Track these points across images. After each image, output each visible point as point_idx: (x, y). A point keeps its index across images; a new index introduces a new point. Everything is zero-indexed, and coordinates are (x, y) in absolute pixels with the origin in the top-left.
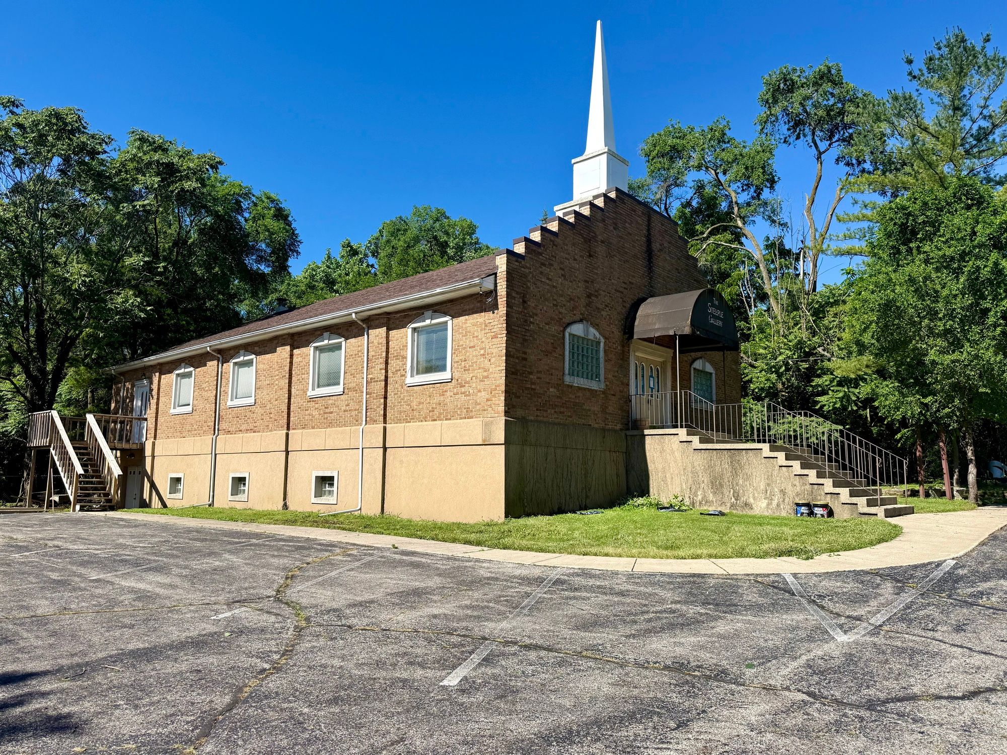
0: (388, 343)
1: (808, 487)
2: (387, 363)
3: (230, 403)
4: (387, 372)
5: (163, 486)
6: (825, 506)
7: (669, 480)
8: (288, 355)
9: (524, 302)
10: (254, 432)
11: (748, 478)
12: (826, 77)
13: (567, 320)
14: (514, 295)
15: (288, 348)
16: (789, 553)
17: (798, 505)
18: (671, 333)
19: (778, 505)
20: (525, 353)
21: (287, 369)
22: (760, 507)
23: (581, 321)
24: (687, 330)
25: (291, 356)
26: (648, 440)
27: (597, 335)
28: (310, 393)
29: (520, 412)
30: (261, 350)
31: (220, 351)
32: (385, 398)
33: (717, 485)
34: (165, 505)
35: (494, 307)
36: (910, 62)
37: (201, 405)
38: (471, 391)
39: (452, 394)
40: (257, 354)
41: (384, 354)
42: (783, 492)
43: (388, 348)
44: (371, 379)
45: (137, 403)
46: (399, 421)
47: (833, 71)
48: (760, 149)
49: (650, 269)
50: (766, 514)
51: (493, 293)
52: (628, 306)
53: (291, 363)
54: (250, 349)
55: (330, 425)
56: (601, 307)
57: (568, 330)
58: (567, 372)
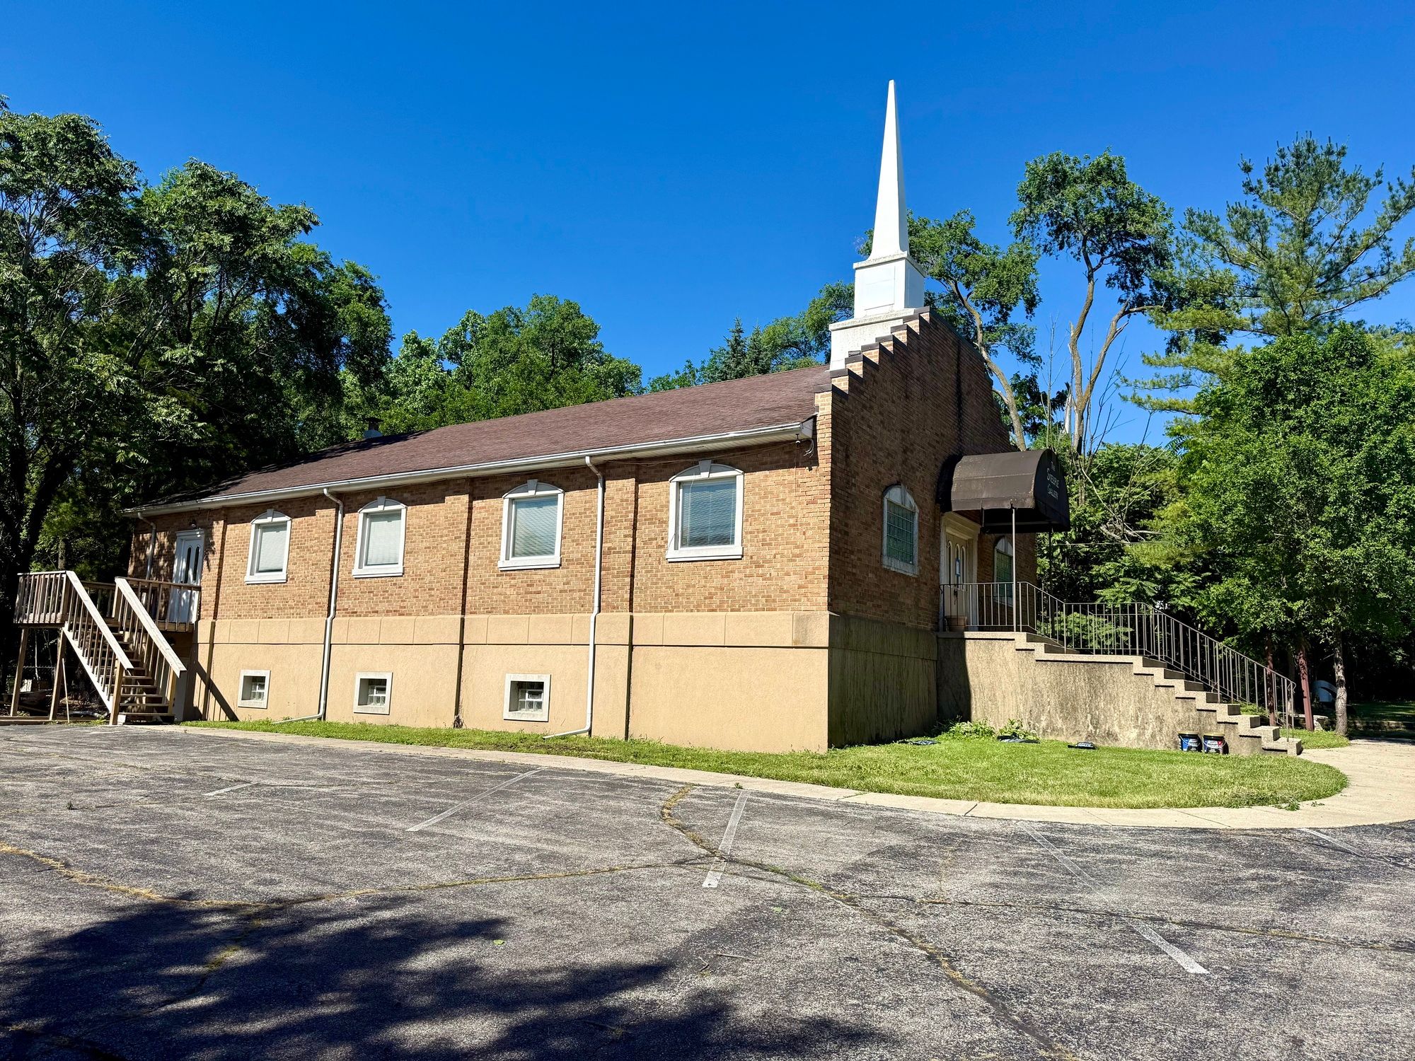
0: (636, 500)
1: (1194, 713)
2: (635, 528)
3: (356, 571)
4: (634, 540)
5: (231, 690)
6: (1220, 739)
7: (1000, 700)
8: (465, 508)
9: (847, 457)
10: (400, 615)
11: (1112, 699)
12: (1104, 171)
13: (885, 483)
14: (838, 446)
15: (466, 498)
16: (1262, 801)
17: (1183, 736)
18: (1007, 506)
19: (1153, 736)
20: (846, 525)
21: (464, 527)
22: (1128, 737)
23: (898, 484)
24: (1029, 503)
25: (470, 509)
26: (970, 646)
27: (913, 502)
28: (502, 563)
29: (842, 605)
30: (414, 498)
31: (339, 495)
32: (632, 576)
33: (1068, 707)
34: (233, 717)
35: (813, 461)
36: (1247, 169)
37: (301, 572)
38: (774, 574)
39: (742, 575)
40: (408, 503)
41: (631, 516)
42: (1160, 719)
43: (636, 508)
44: (609, 548)
45: (180, 565)
46: (654, 609)
47: (1114, 167)
48: (1018, 259)
49: (960, 416)
50: (1135, 747)
51: (811, 442)
52: (940, 465)
53: (470, 519)
54: (394, 494)
55: (537, 609)
56: (916, 465)
57: (887, 496)
58: (885, 552)
